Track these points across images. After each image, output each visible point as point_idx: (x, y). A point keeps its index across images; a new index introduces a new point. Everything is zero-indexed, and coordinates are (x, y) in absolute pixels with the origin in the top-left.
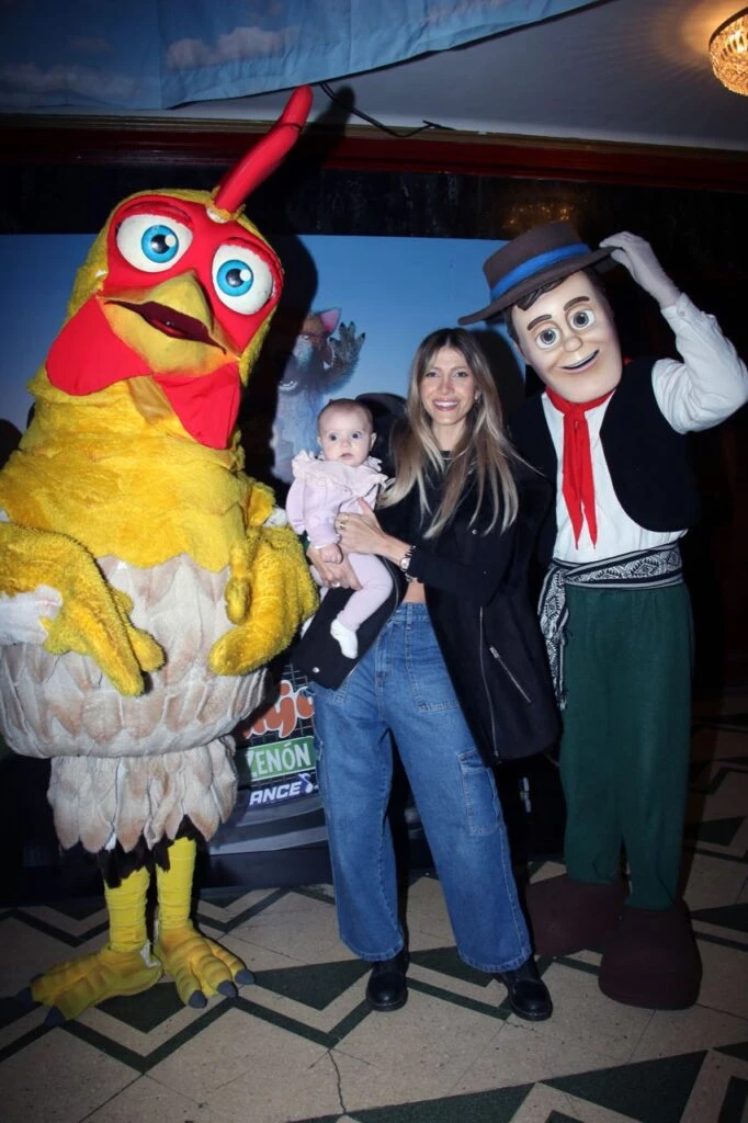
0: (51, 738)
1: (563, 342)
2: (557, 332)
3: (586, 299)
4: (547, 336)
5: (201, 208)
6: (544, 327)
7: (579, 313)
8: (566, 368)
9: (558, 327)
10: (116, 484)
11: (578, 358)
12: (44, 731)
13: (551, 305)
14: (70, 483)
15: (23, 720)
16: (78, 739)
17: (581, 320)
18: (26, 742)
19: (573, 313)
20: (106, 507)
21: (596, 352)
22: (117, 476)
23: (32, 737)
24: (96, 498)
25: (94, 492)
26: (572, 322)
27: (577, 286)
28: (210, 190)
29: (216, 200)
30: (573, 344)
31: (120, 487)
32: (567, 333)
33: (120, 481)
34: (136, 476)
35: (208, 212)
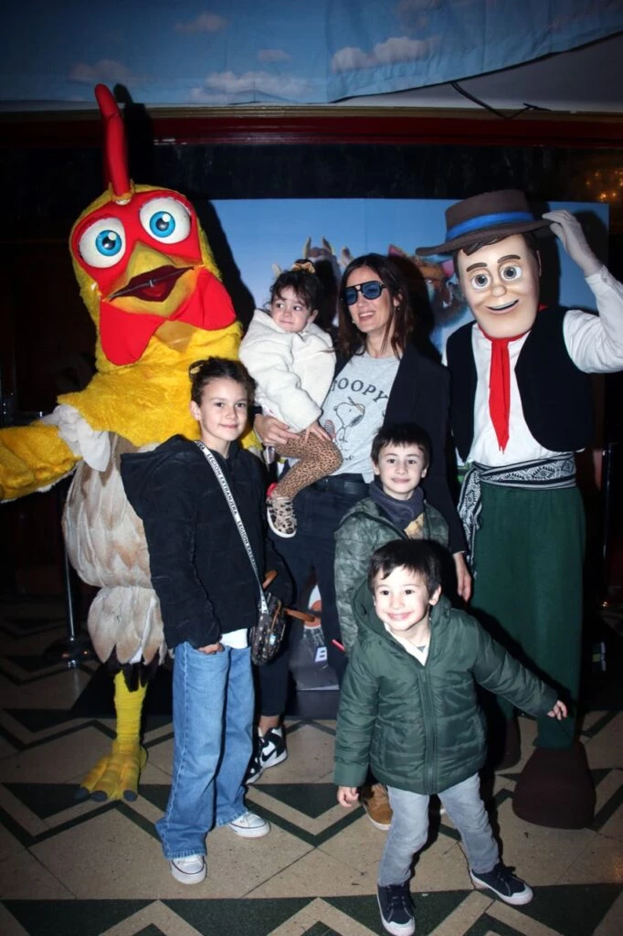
0: (113, 570)
1: (492, 288)
2: (489, 278)
3: (518, 258)
4: (481, 280)
5: (112, 204)
6: (480, 272)
7: (510, 268)
8: (491, 308)
9: (490, 275)
10: (163, 395)
11: (501, 302)
12: (108, 564)
13: (490, 256)
14: (132, 393)
15: (93, 556)
16: (132, 571)
17: (510, 273)
18: (94, 573)
19: (506, 266)
20: (157, 410)
21: (516, 302)
22: (164, 390)
23: (99, 569)
24: (149, 404)
25: (149, 401)
26: (502, 273)
27: (514, 245)
28: (107, 189)
29: (116, 193)
30: (499, 291)
31: (167, 397)
32: (497, 281)
33: (166, 394)
34: (177, 390)
35: (117, 203)
